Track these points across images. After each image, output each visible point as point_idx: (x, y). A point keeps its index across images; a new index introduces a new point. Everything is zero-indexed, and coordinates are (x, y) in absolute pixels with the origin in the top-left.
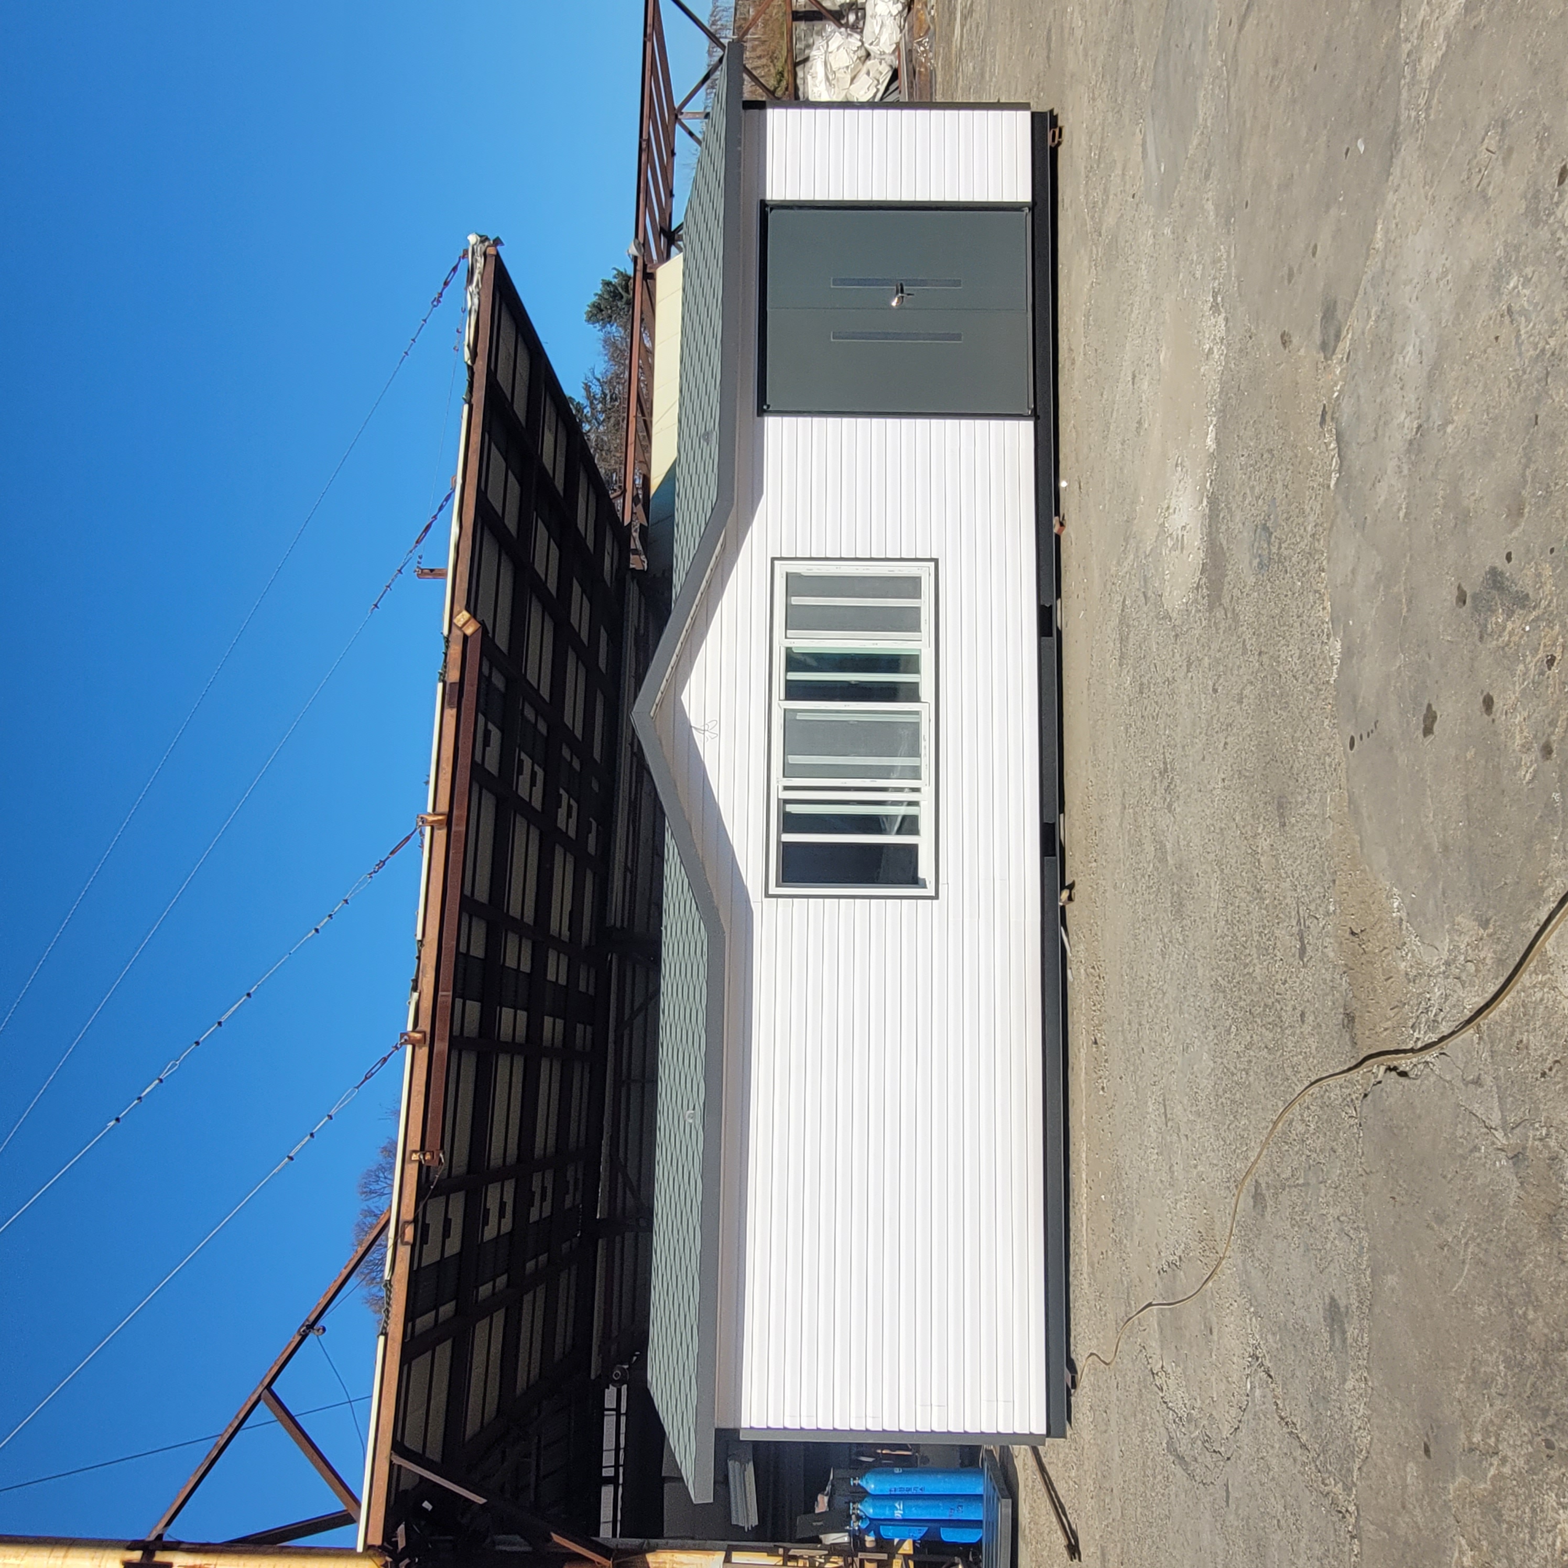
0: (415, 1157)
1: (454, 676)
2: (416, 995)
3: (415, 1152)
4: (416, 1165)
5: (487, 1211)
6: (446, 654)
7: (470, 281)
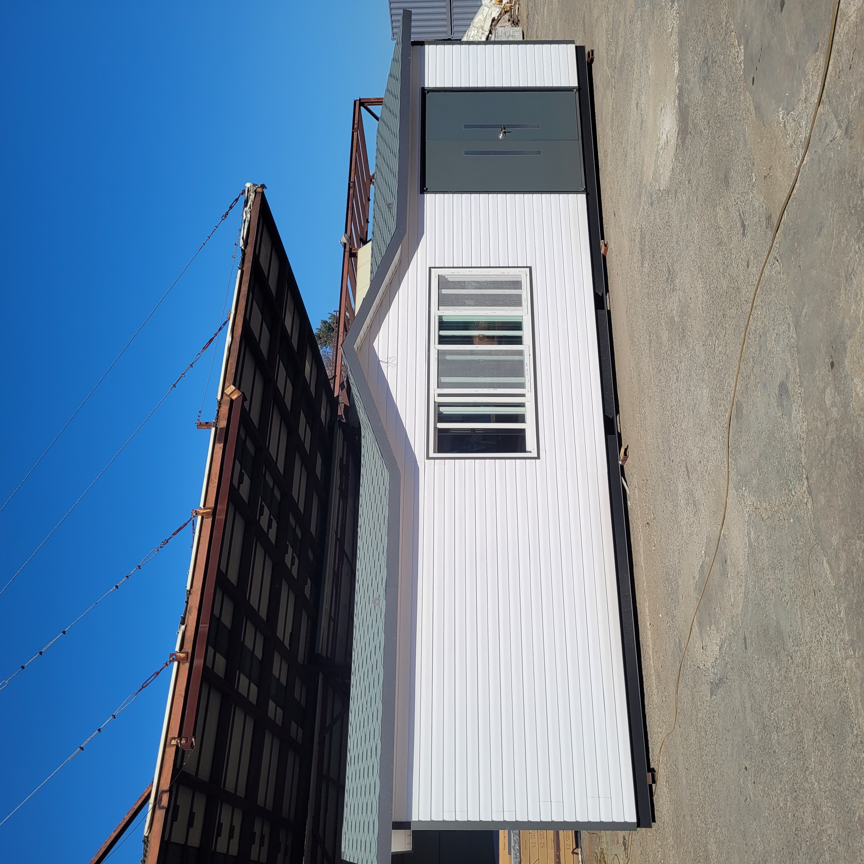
0: (174, 742)
1: (223, 424)
2: (183, 627)
3: (174, 738)
4: (174, 749)
5: (220, 825)
6: (218, 411)
7: (246, 206)
